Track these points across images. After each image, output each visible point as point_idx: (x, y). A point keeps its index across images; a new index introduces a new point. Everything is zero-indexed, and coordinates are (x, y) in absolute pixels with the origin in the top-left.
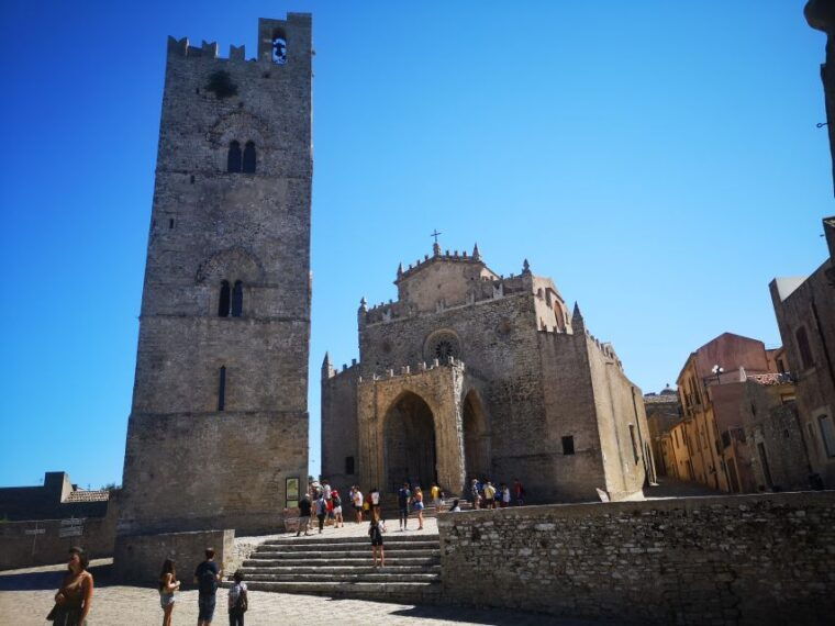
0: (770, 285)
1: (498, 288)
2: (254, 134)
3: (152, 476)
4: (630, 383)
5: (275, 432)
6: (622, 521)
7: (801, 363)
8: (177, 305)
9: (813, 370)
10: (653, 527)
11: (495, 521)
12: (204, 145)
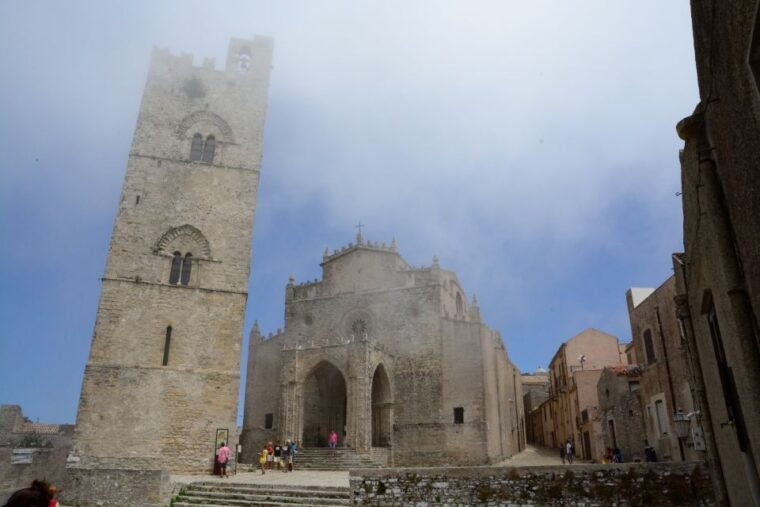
0: (627, 294)
1: (410, 276)
2: (214, 130)
3: (102, 417)
4: (512, 365)
5: (210, 388)
6: (503, 482)
7: (646, 360)
8: (136, 270)
9: (655, 364)
10: (527, 488)
11: (399, 478)
12: (172, 136)
